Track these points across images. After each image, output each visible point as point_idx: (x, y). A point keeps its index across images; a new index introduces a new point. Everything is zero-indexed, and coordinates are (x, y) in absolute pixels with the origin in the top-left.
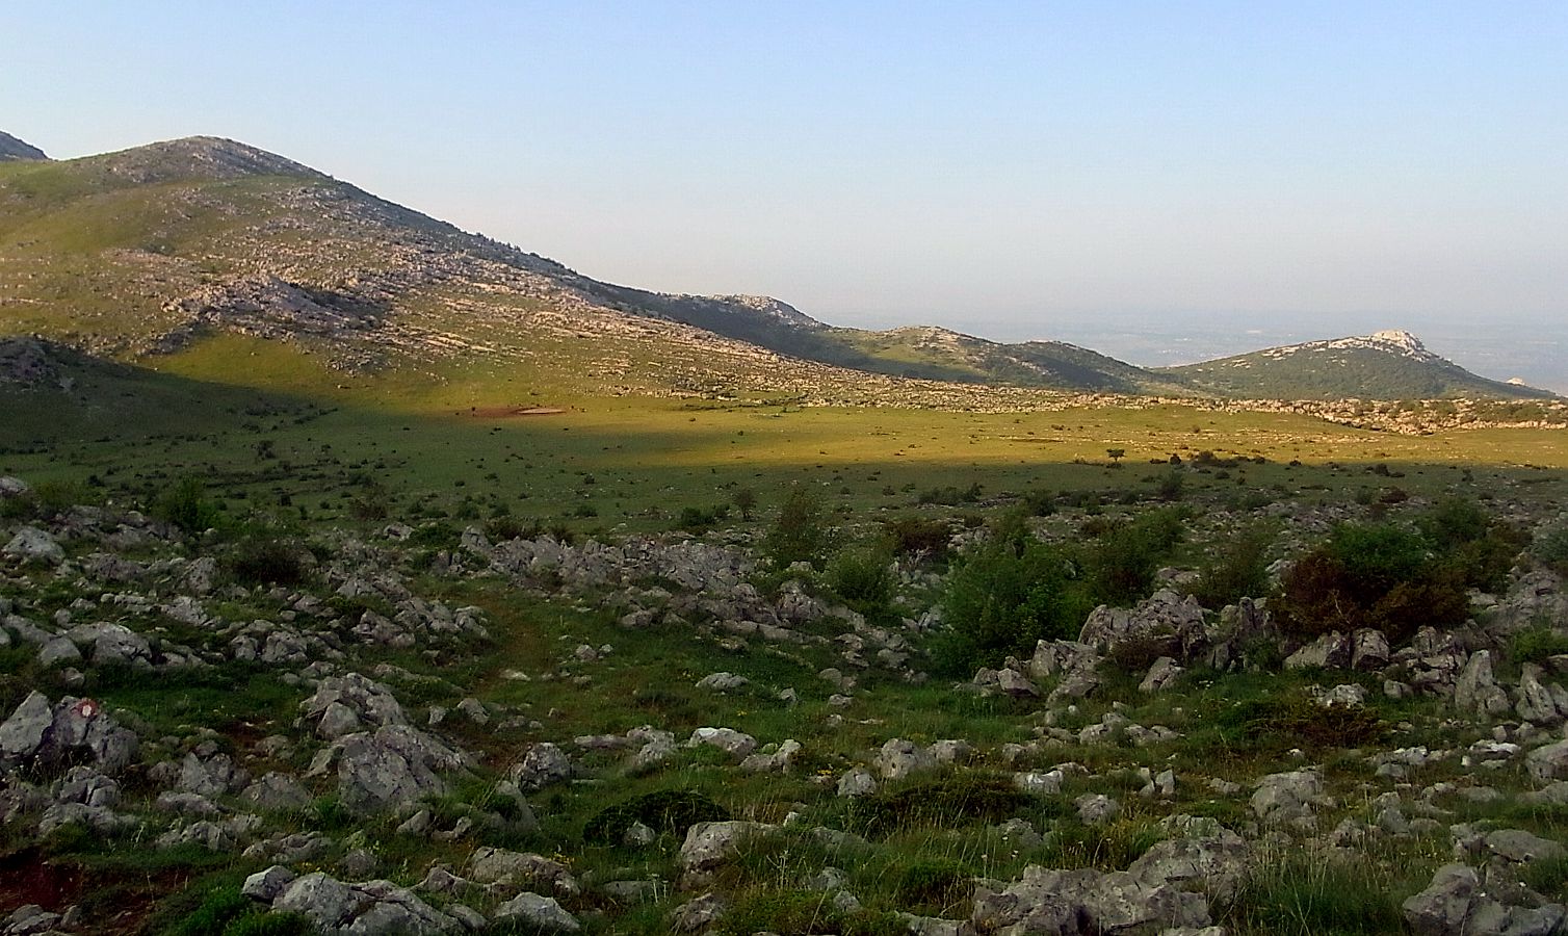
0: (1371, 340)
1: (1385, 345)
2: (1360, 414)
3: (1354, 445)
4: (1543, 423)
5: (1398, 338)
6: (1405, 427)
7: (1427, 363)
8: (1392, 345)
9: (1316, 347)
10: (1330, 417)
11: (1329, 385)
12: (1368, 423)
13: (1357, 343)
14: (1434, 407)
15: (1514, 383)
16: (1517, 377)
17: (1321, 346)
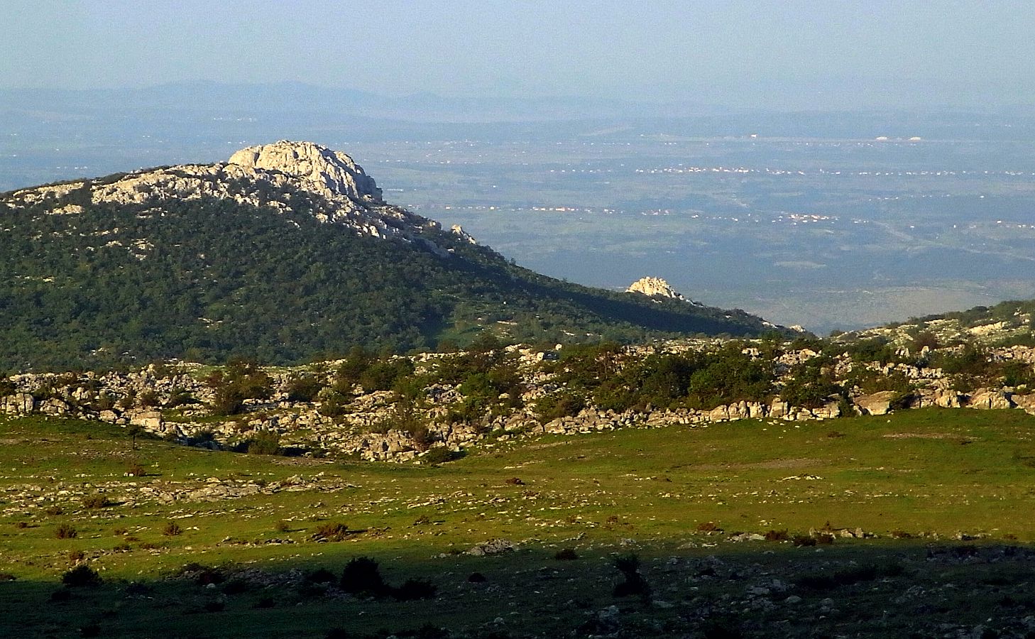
0: (221, 175)
1: (265, 188)
2: (232, 407)
3: (244, 505)
4: (777, 406)
5: (303, 168)
6: (377, 440)
7: (395, 241)
8: (285, 188)
9: (51, 202)
10: (149, 421)
11: (100, 319)
12: (263, 433)
13: (180, 183)
14: (451, 374)
15: (649, 291)
16: (652, 273)
17: (66, 200)
